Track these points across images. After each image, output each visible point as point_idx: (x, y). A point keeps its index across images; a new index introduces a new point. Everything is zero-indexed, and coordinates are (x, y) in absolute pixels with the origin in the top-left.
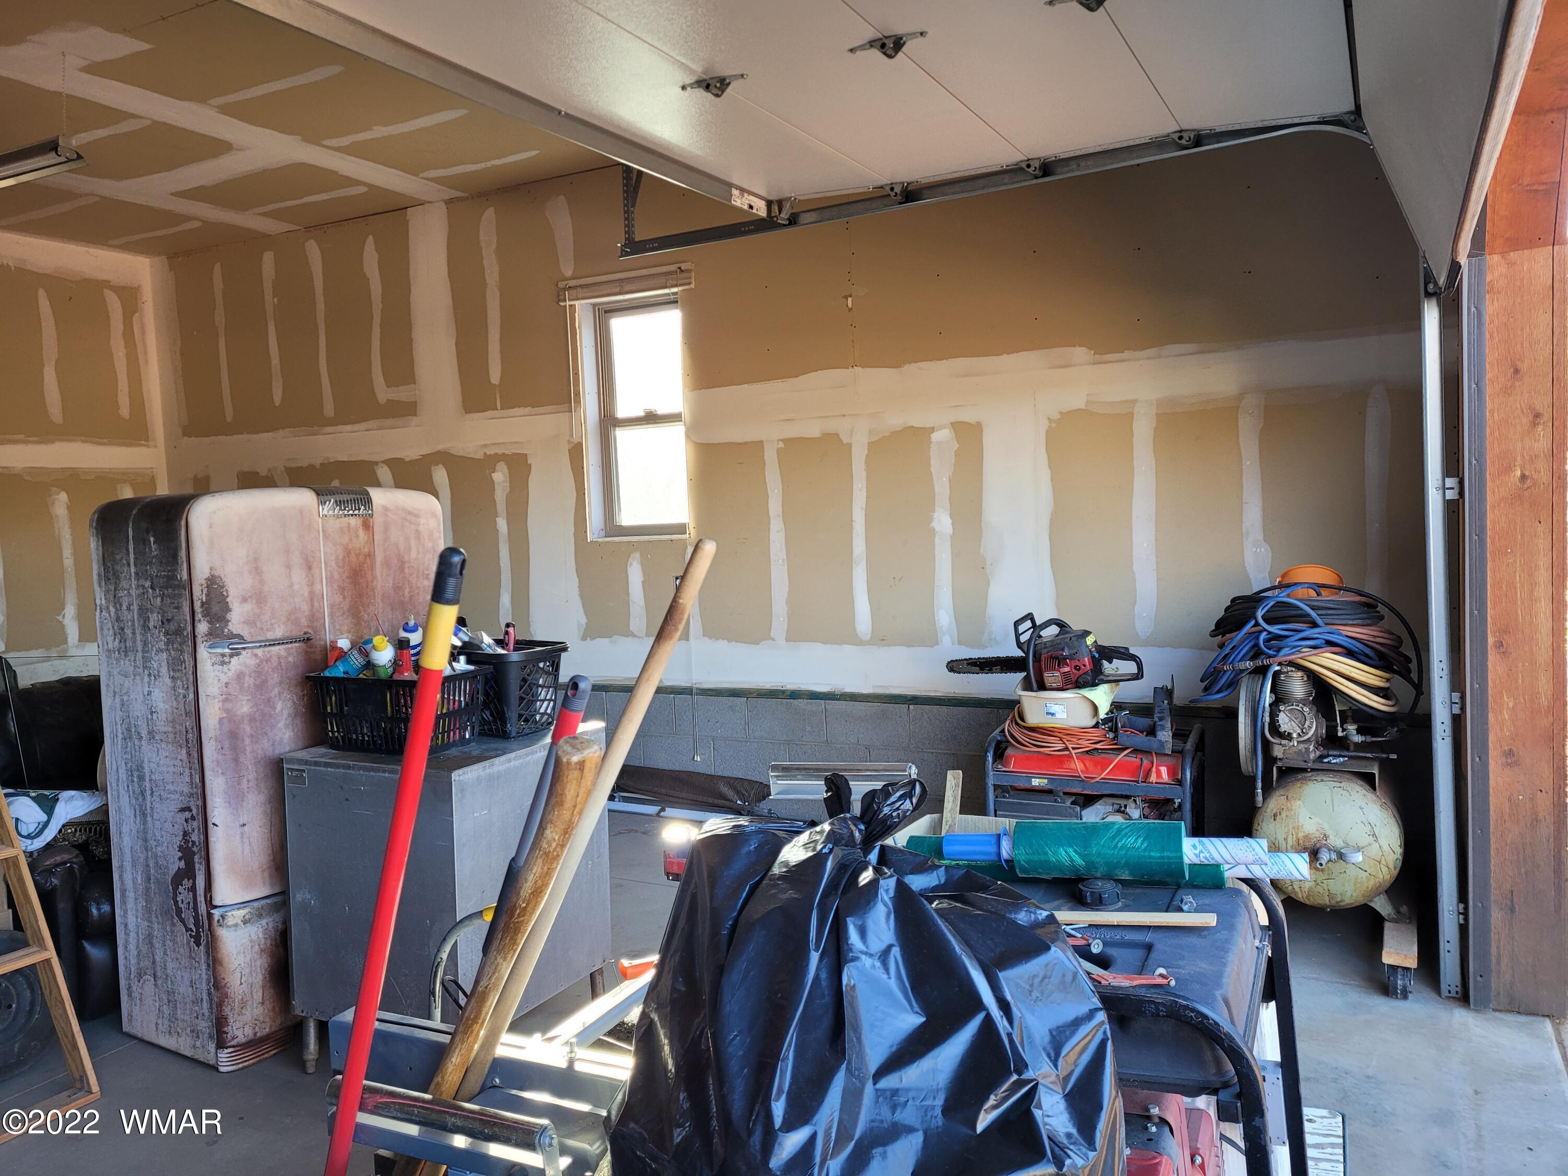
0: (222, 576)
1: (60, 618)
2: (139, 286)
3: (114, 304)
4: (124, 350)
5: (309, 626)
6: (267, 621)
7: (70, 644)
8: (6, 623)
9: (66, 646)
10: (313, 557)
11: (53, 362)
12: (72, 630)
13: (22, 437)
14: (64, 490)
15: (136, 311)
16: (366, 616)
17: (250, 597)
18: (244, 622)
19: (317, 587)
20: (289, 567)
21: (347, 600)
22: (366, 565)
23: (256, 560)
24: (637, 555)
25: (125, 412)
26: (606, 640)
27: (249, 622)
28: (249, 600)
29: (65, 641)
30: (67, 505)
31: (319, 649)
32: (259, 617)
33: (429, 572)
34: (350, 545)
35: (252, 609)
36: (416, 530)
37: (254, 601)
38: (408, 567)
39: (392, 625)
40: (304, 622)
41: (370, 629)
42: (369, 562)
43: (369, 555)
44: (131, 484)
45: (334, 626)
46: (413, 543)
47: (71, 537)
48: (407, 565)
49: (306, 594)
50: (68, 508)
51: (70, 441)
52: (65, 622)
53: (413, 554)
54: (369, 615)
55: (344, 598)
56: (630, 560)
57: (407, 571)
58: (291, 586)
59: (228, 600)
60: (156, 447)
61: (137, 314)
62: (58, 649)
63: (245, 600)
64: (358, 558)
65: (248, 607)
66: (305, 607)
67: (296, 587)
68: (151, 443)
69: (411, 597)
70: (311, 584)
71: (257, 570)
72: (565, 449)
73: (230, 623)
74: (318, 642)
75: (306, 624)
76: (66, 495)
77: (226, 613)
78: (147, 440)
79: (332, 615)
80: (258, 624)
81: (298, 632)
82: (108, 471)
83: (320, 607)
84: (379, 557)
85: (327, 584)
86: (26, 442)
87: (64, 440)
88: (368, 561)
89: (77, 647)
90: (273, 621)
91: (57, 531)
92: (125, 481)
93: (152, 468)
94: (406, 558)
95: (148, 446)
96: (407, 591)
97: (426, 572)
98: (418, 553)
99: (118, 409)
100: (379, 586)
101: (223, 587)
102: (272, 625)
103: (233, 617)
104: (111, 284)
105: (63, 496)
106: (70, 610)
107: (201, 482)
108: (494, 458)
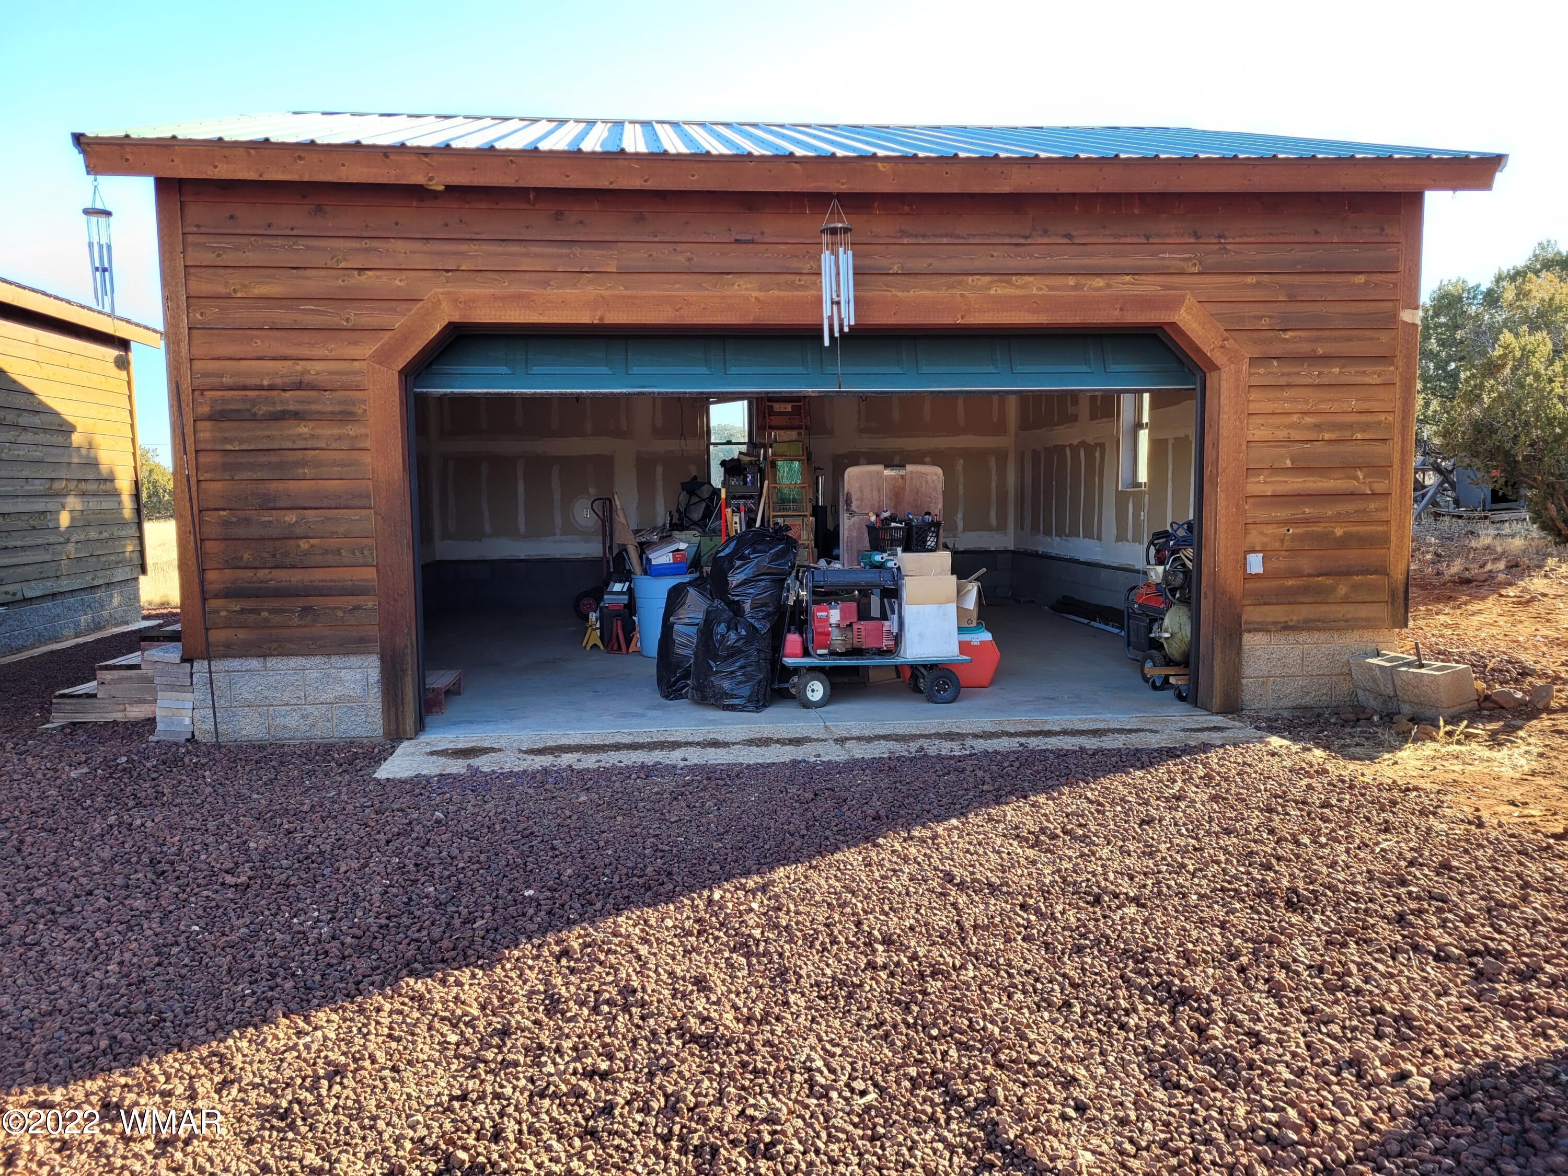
10: (881, 488)
13: (945, 435)
14: (961, 458)
16: (900, 509)
17: (859, 499)
18: (856, 507)
19: (882, 498)
20: (872, 490)
22: (901, 492)
23: (861, 488)
24: (1131, 499)
27: (858, 507)
32: (861, 506)
34: (895, 484)
36: (926, 480)
37: (860, 501)
40: (876, 509)
43: (903, 488)
44: (995, 455)
49: (878, 500)
51: (967, 434)
53: (924, 488)
57: (920, 494)
58: (872, 497)
59: (852, 500)
60: (1010, 436)
63: (857, 500)
64: (898, 489)
66: (877, 504)
67: (874, 497)
68: (1008, 435)
69: (921, 504)
70: (880, 496)
71: (861, 491)
73: (852, 507)
77: (851, 504)
78: (1006, 433)
79: (886, 508)
80: (861, 508)
82: (984, 448)
83: (882, 504)
84: (908, 489)
85: (885, 497)
87: (964, 434)
90: (866, 507)
92: (992, 454)
93: (1007, 447)
95: (1006, 436)
96: (919, 502)
99: (993, 418)
100: (906, 499)
103: (853, 505)
106: (960, 515)
107: (1022, 455)
108: (1097, 445)
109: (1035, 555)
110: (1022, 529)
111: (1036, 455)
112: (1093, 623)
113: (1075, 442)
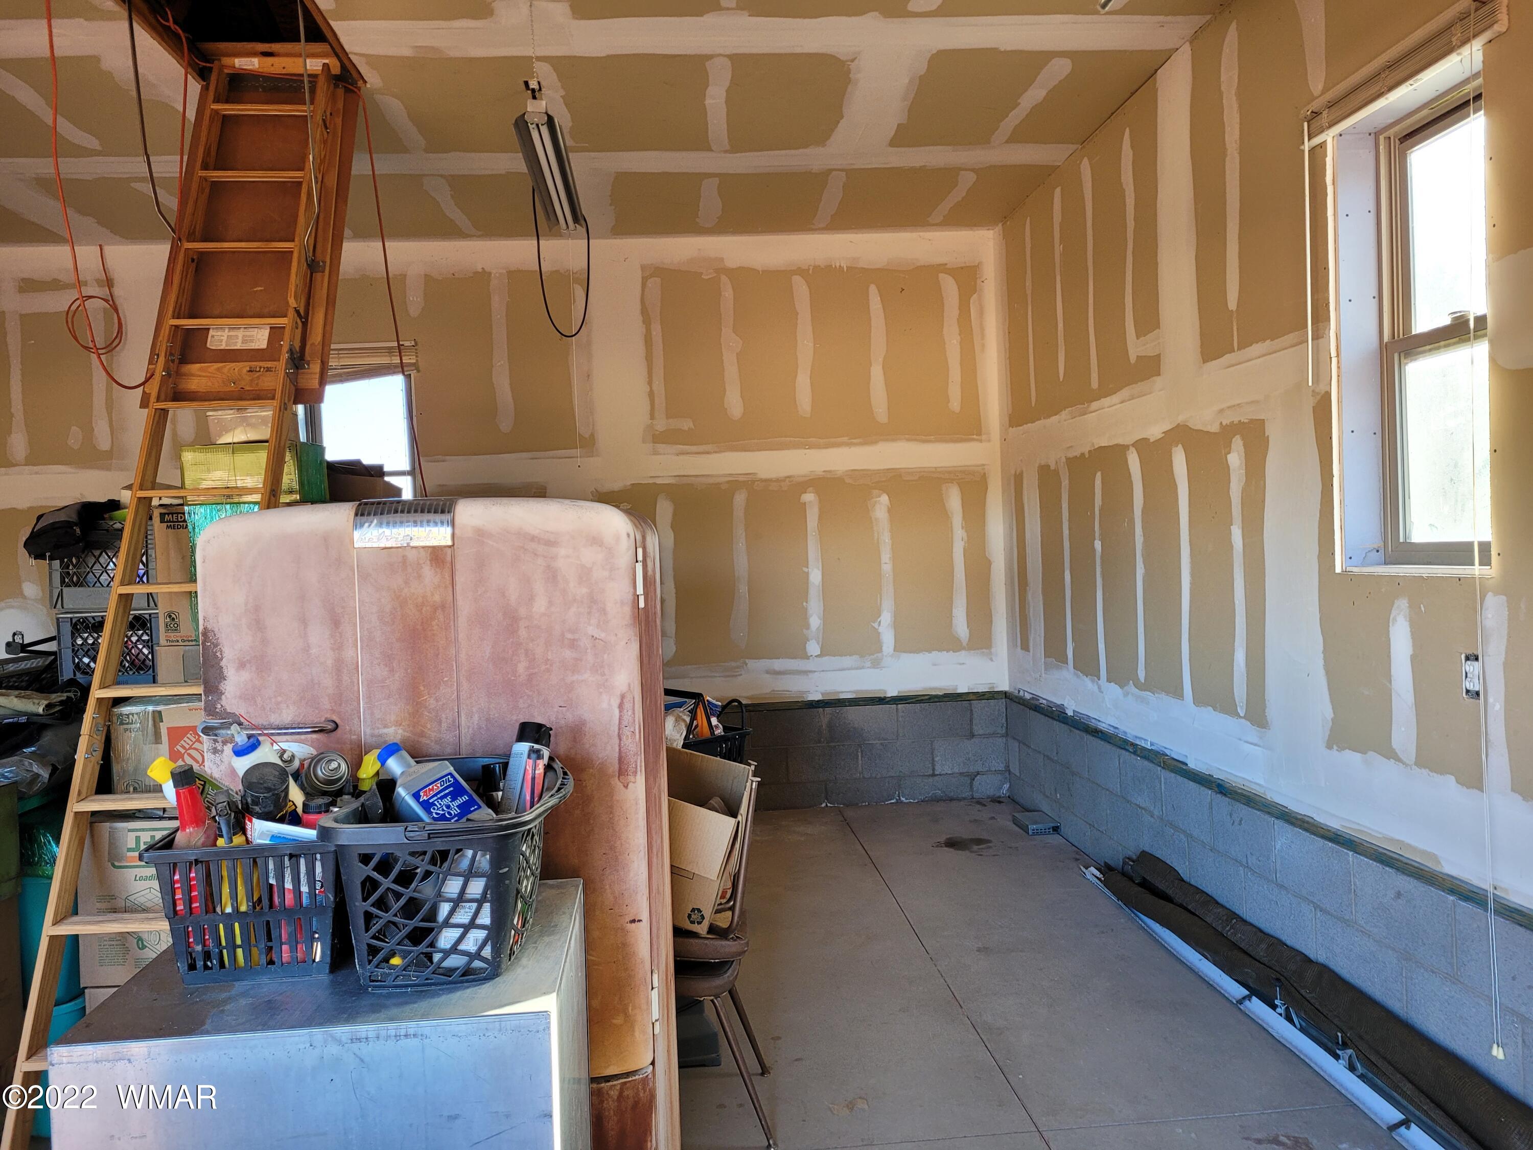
0: (216, 630)
1: (876, 625)
2: (980, 263)
3: (950, 288)
4: (959, 337)
5: (333, 711)
6: (270, 698)
7: (885, 653)
8: (822, 627)
9: (879, 655)
10: (343, 607)
11: (881, 360)
12: (888, 638)
13: (845, 439)
14: (884, 491)
15: (975, 291)
16: (432, 701)
17: (249, 662)
18: (240, 697)
19: (348, 654)
20: (304, 622)
21: (397, 675)
22: (434, 623)
23: (257, 609)
24: (1402, 604)
25: (955, 404)
26: (1359, 755)
27: (248, 697)
28: (248, 665)
29: (880, 650)
30: (888, 508)
31: (349, 746)
32: (259, 690)
33: (577, 636)
34: (406, 590)
35: (251, 680)
36: (548, 567)
37: (254, 669)
38: (527, 627)
39: (488, 720)
40: (326, 704)
41: (440, 722)
42: (441, 617)
43: (443, 607)
44: (958, 484)
45: (372, 714)
46: (539, 587)
47: (890, 541)
48: (522, 624)
49: (330, 662)
50: (889, 511)
51: (893, 440)
52: (881, 629)
53: (540, 605)
54: (437, 700)
55: (392, 671)
56: (1394, 613)
57: (523, 633)
58: (307, 649)
59: (223, 664)
60: (989, 441)
61: (975, 296)
62: (872, 657)
63: (242, 665)
64: (420, 611)
65: (245, 675)
66: (328, 682)
67: (314, 651)
68: (984, 437)
69: (531, 677)
70: (338, 647)
71: (258, 625)
72: (1308, 404)
73: (223, 697)
74: (348, 736)
75: (328, 707)
76: (887, 498)
77: (219, 682)
78: (979, 434)
79: (369, 698)
80: (259, 700)
81: (319, 718)
82: (934, 470)
83: (352, 682)
84: (465, 607)
85: (362, 649)
86: (849, 445)
87: (887, 440)
88: (440, 615)
89: (892, 656)
90: (279, 699)
91: (876, 535)
92: (951, 481)
93: (984, 465)
94: (522, 612)
95: (981, 441)
96: (521, 668)
97: (569, 636)
98: (551, 603)
99: (949, 402)
100: (463, 656)
101: (216, 645)
102: (278, 703)
103: (227, 688)
104: (947, 266)
105: (884, 499)
106: (886, 618)
107: (1018, 479)
108: (1228, 432)
109: (1056, 714)
110: (1025, 647)
111: (1047, 476)
112: (1257, 1006)
113: (1155, 432)
